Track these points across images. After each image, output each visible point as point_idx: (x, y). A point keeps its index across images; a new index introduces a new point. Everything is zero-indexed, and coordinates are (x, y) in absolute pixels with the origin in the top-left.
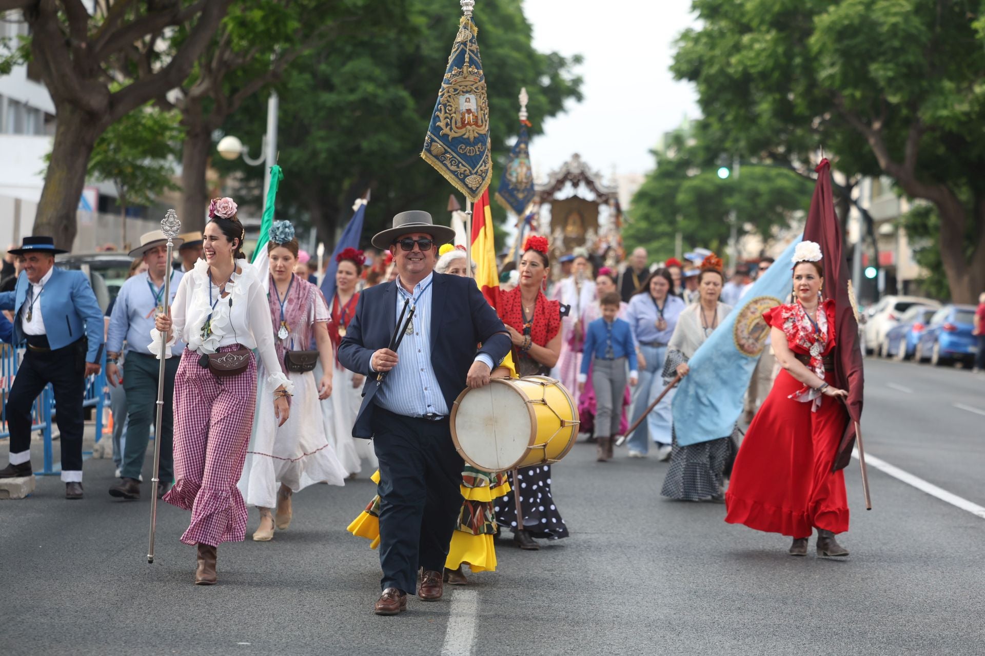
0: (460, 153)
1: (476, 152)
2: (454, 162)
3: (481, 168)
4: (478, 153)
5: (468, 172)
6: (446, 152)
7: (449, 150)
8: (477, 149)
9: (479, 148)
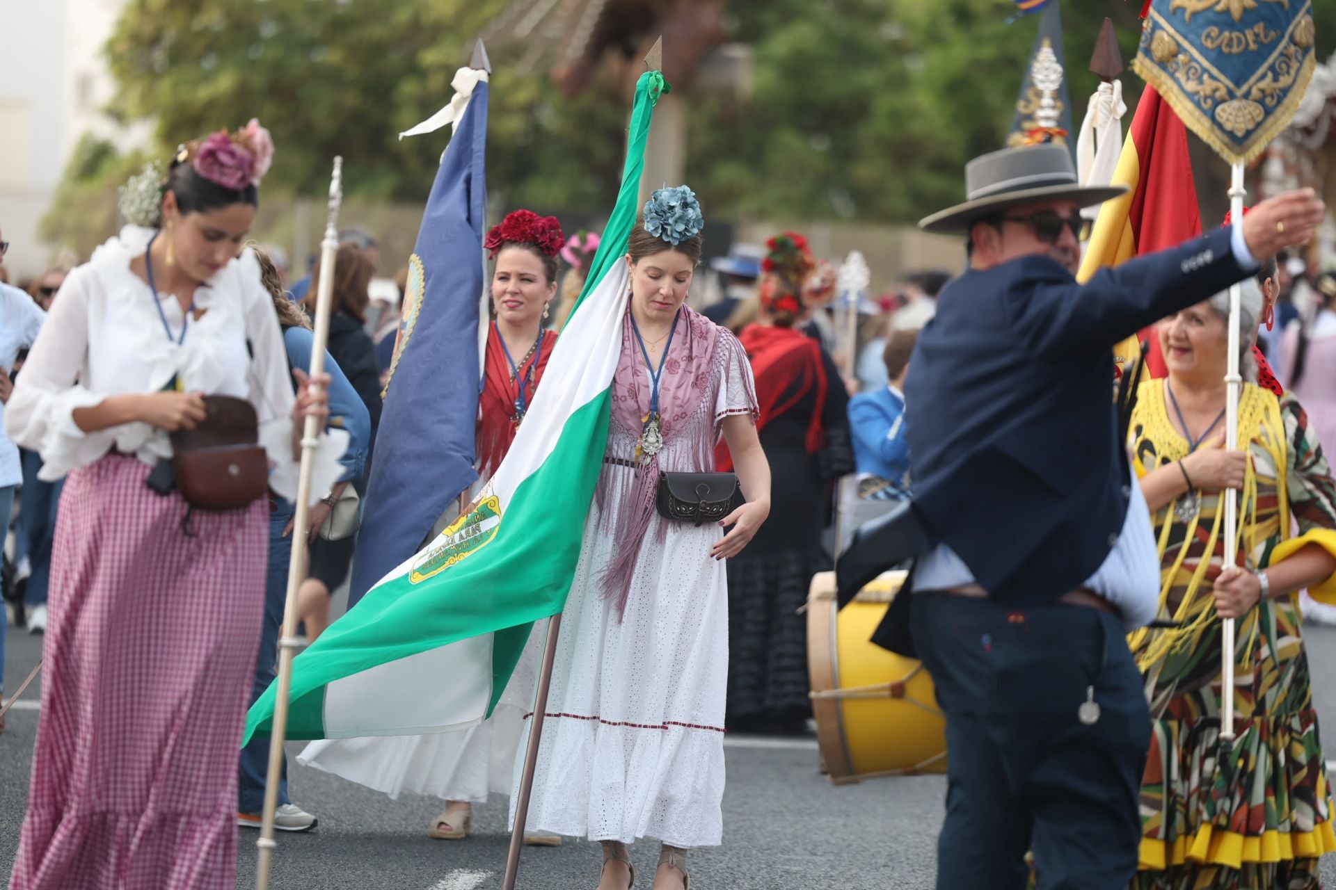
1: (1247, 44)
2: (1193, 70)
3: (1262, 84)
4: (1253, 46)
5: (1223, 92)
6: (1179, 47)
7: (1186, 44)
8: (1250, 38)
9: (1257, 35)
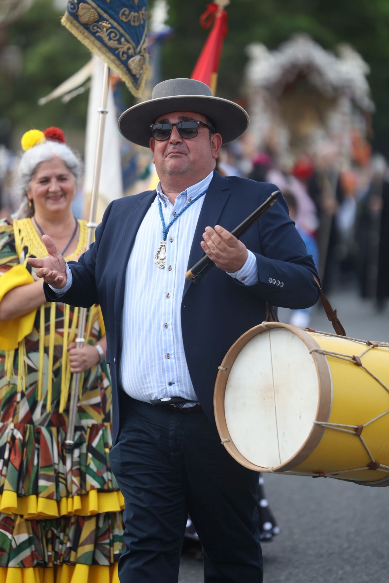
0: (122, 21)
1: (140, 21)
2: (113, 35)
3: (144, 46)
4: (142, 22)
5: (131, 51)
6: (101, 19)
7: (105, 16)
8: (141, 16)
9: (143, 15)
